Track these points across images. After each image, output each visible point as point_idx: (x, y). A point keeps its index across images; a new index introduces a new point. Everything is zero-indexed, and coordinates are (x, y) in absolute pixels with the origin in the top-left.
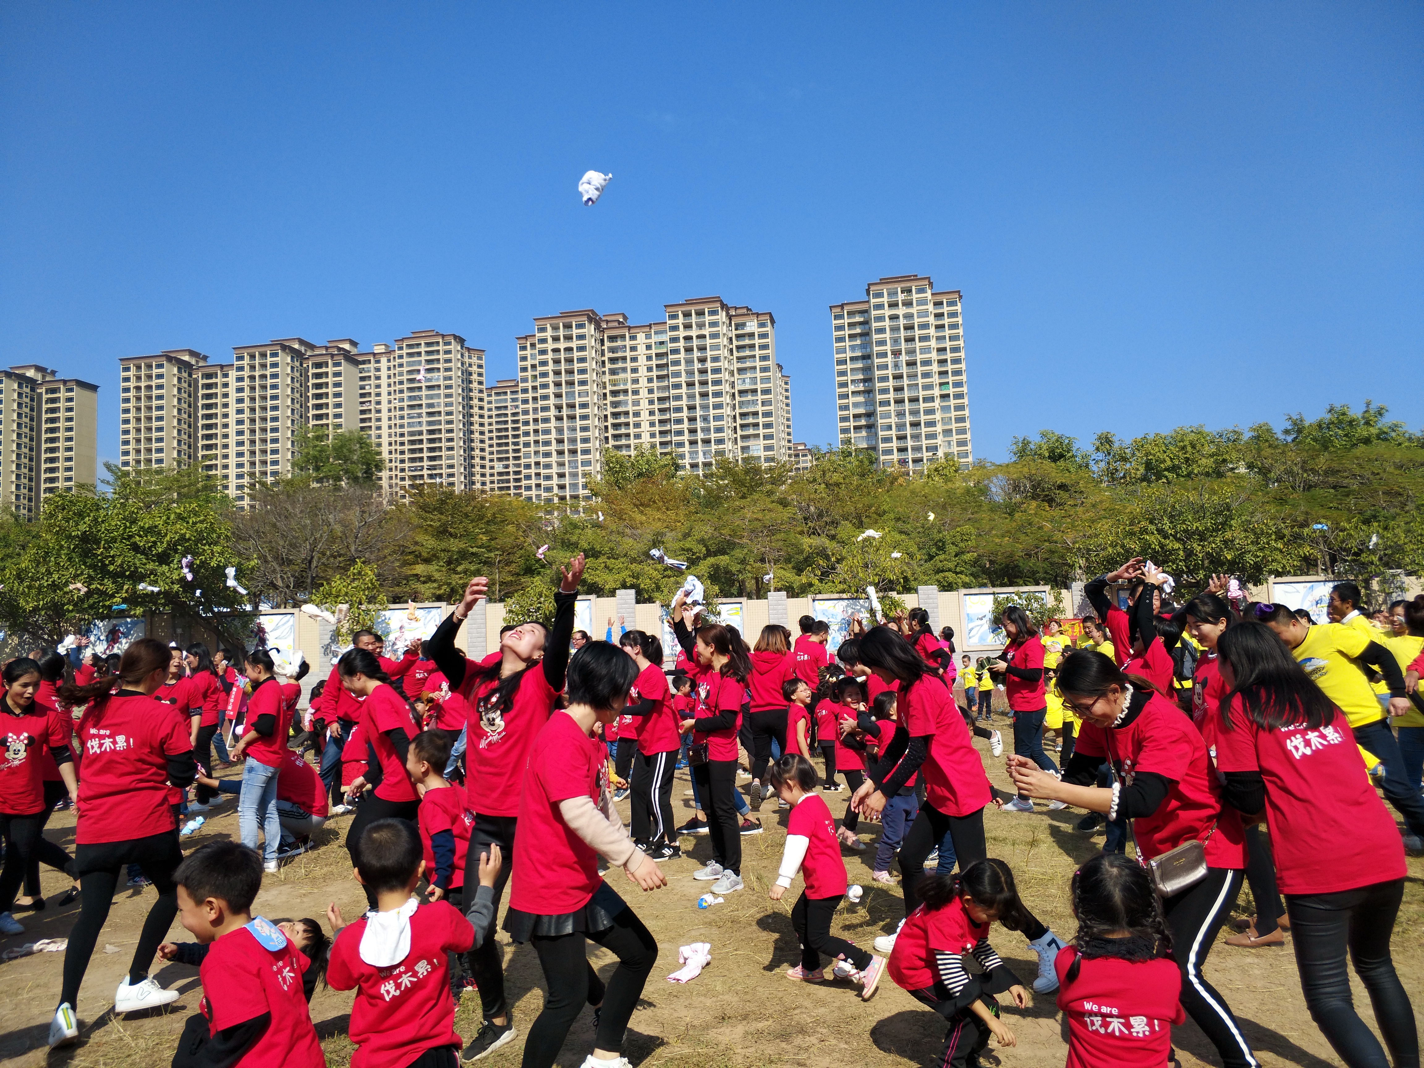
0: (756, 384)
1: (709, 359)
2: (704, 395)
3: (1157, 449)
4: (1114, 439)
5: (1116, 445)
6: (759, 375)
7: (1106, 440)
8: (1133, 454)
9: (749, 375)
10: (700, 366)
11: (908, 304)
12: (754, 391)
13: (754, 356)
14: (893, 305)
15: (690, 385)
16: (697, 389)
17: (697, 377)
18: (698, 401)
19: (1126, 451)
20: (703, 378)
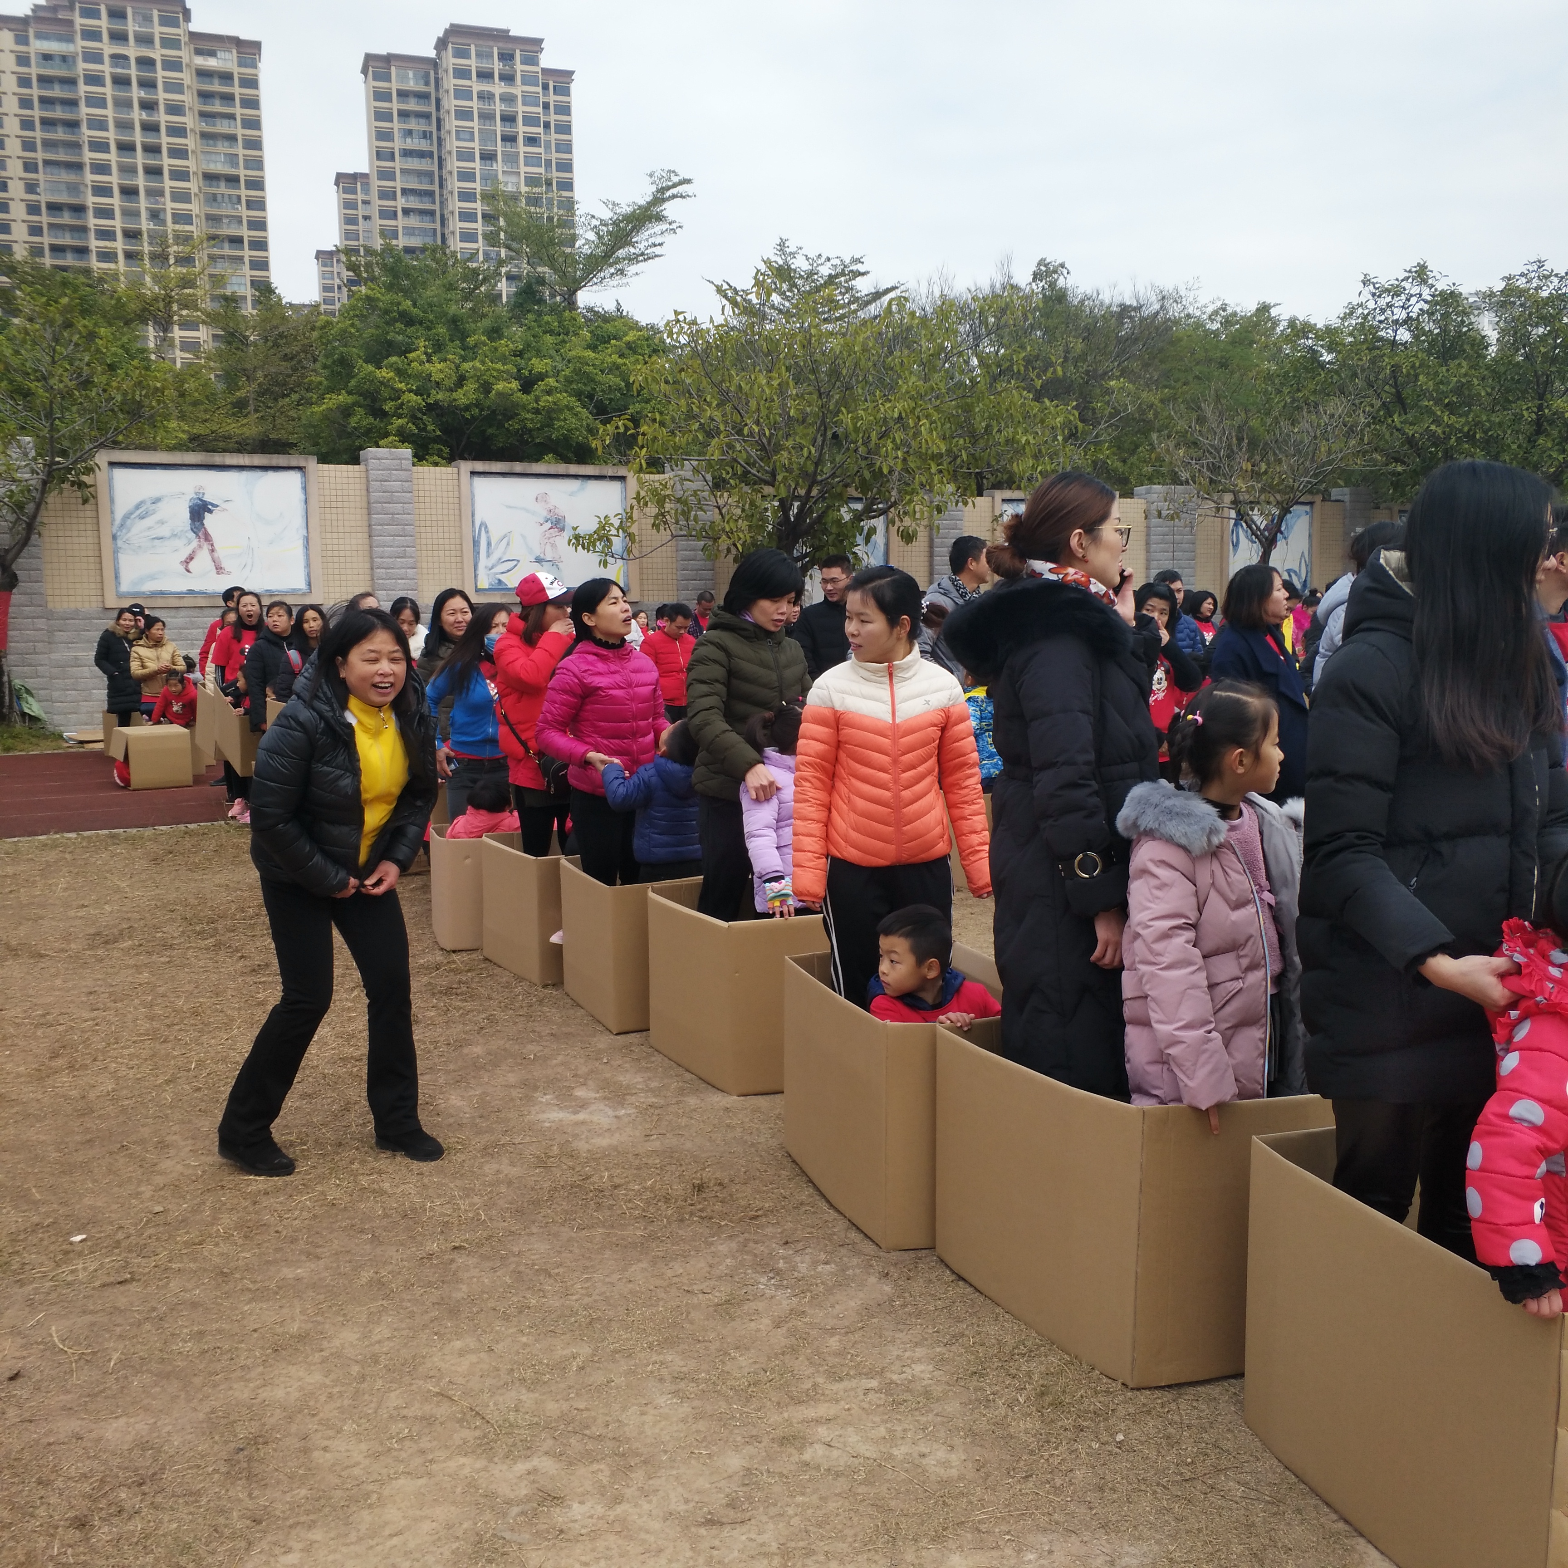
0: (236, 165)
1: (162, 108)
2: (154, 172)
6: (240, 151)
9: (222, 147)
10: (144, 116)
11: (508, 78)
12: (233, 180)
13: (232, 117)
14: (485, 75)
15: (126, 148)
16: (140, 159)
17: (138, 137)
18: (141, 181)
20: (151, 140)
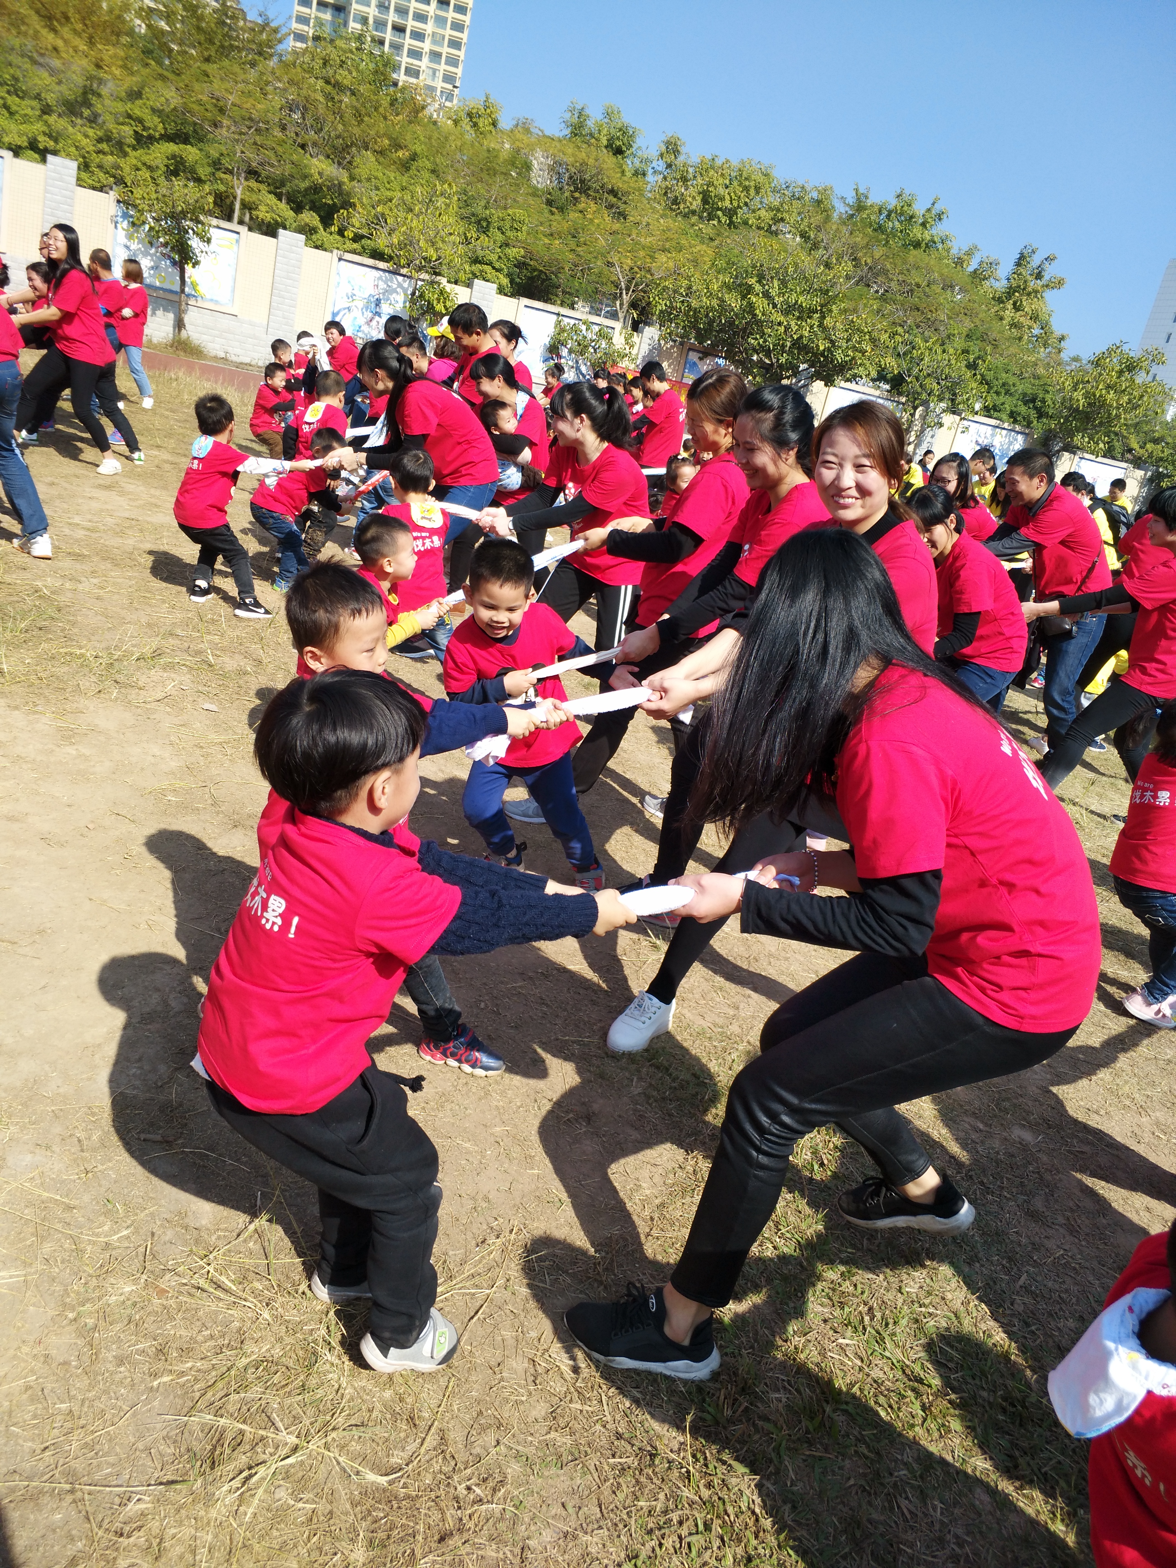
3: (721, 181)
4: (682, 149)
5: (681, 159)
7: (672, 148)
8: (695, 177)
19: (691, 170)
